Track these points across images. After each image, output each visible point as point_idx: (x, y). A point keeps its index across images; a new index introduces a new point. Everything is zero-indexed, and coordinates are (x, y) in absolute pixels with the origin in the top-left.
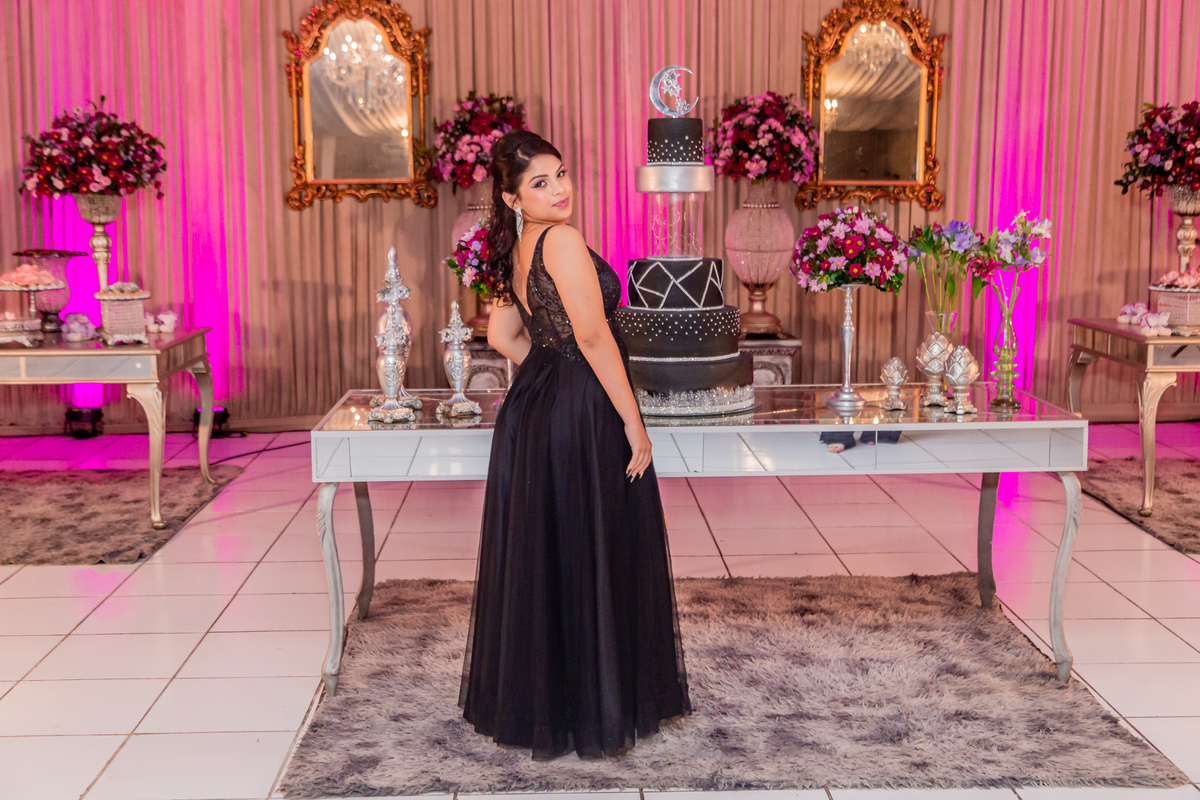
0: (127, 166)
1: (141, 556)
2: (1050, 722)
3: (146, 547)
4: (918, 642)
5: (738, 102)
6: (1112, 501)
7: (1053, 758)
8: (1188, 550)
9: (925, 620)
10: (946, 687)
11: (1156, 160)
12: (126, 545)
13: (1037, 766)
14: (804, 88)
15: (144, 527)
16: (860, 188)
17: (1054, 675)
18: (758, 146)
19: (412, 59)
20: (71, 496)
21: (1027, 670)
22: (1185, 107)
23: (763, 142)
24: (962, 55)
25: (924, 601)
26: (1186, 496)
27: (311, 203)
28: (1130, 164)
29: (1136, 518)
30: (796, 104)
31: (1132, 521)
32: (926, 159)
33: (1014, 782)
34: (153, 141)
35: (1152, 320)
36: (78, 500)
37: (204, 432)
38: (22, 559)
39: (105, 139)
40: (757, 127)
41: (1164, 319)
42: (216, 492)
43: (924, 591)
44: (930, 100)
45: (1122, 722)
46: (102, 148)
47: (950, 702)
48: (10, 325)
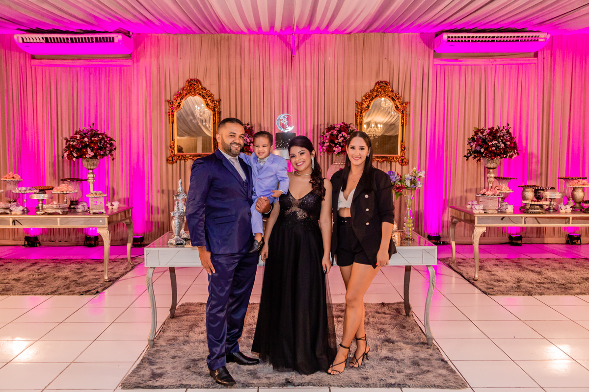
0: (100, 148)
1: (97, 292)
2: (420, 362)
3: (99, 290)
4: (378, 330)
5: (331, 126)
6: (464, 275)
7: (418, 376)
8: (489, 294)
9: (383, 321)
10: (385, 347)
11: (478, 148)
12: (93, 288)
13: (411, 379)
14: (356, 121)
15: (102, 281)
16: (377, 157)
17: (427, 343)
18: (338, 142)
19: (214, 110)
20: (79, 269)
21: (417, 341)
22: (489, 129)
23: (340, 141)
24: (414, 109)
25: (385, 313)
26: (493, 273)
27: (176, 162)
28: (469, 150)
29: (472, 281)
30: (353, 127)
31: (470, 282)
32: (401, 147)
33: (399, 386)
34: (111, 139)
35: (477, 207)
36: (81, 271)
37: (129, 246)
38: (53, 293)
39: (93, 139)
40: (338, 135)
41: (481, 207)
42: (133, 268)
43: (385, 309)
44: (403, 125)
45: (449, 363)
46: (92, 142)
47: (384, 353)
48: (55, 206)
